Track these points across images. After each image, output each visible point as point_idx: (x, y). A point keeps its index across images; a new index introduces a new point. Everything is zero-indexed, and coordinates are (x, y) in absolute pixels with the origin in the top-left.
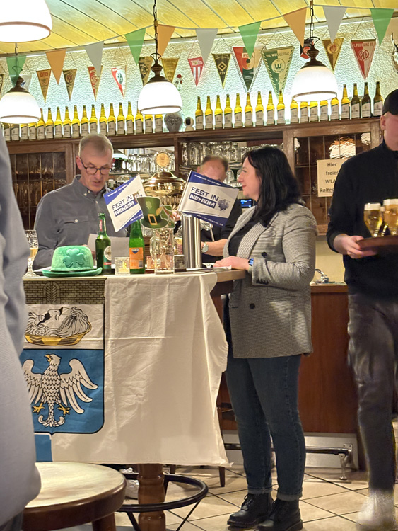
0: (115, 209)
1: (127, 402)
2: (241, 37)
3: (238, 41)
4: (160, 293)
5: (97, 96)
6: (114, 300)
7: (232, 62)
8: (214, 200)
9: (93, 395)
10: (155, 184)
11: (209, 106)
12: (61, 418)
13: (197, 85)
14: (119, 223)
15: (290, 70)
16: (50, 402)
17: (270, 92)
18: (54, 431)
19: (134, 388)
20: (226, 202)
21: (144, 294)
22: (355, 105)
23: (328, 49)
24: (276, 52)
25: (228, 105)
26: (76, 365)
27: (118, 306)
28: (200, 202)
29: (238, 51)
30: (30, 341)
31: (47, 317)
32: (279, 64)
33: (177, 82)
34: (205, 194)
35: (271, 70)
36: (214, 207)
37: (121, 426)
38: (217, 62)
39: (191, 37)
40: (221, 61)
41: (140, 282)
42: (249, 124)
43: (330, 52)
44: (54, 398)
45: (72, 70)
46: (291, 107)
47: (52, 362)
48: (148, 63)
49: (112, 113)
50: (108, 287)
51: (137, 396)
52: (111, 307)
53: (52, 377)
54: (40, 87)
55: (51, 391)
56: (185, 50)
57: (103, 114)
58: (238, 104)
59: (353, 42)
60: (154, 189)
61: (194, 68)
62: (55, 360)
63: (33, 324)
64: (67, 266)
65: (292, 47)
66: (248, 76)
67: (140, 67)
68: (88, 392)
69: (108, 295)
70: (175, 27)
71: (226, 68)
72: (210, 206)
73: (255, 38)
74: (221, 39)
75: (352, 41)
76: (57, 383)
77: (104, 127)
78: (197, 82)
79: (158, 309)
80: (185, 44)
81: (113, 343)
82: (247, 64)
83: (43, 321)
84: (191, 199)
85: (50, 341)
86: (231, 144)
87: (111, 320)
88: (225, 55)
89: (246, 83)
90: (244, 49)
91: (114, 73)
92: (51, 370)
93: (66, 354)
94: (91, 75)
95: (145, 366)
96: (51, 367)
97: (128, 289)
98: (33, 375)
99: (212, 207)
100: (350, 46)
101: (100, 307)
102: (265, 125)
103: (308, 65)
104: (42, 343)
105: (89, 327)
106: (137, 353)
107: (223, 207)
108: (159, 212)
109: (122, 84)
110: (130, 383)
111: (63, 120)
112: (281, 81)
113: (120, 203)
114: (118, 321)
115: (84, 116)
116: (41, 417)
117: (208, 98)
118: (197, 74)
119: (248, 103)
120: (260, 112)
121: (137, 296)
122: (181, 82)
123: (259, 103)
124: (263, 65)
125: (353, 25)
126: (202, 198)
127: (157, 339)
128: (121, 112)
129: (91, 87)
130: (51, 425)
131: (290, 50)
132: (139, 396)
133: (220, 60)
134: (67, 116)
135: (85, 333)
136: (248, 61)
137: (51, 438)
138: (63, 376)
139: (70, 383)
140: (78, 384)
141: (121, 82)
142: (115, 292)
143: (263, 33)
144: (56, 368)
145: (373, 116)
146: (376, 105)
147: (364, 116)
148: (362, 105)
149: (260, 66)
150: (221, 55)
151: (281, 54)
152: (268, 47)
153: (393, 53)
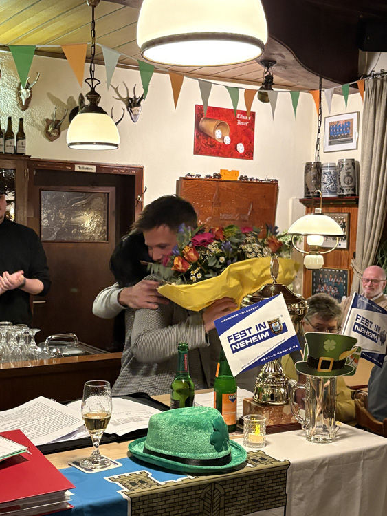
0: (233, 341)
4: (354, 474)
6: (298, 496)
21: (334, 479)
28: (365, 335)
34: (369, 324)
36: (376, 342)
50: (291, 477)
69: (290, 490)
72: (373, 340)
79: (349, 498)
84: (356, 331)
97: (316, 476)
101: (280, 510)
113: (243, 333)
121: (326, 485)
126: (367, 329)
142: (300, 485)
145: (16, 153)
146: (20, 141)
147: (7, 151)
148: (6, 139)
153: (19, 89)
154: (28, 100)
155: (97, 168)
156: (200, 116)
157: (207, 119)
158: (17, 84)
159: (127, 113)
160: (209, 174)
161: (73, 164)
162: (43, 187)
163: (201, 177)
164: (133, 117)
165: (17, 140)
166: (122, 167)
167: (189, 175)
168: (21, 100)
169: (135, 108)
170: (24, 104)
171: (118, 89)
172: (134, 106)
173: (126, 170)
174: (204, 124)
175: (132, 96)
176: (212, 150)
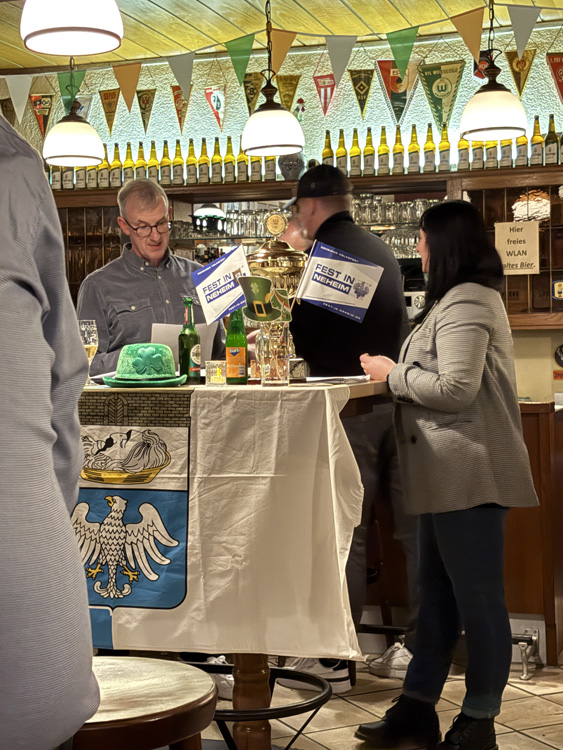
0: (208, 292)
1: (220, 565)
2: (388, 46)
3: (385, 52)
4: (269, 413)
5: (184, 128)
6: (203, 421)
7: (376, 82)
8: (348, 283)
9: (172, 553)
10: (263, 258)
11: (342, 144)
12: (127, 586)
13: (325, 113)
14: (212, 312)
15: (459, 94)
16: (111, 563)
17: (430, 125)
18: (117, 603)
19: (229, 546)
20: (365, 285)
21: (246, 413)
22: (550, 146)
23: (514, 64)
24: (439, 68)
25: (369, 142)
26: (148, 512)
27: (209, 430)
28: (328, 285)
29: (384, 66)
30: (85, 477)
31: (110, 443)
32: (443, 84)
33: (297, 109)
34: (335, 274)
35: (431, 94)
36: (347, 293)
37: (211, 599)
38: (355, 82)
39: (318, 46)
40: (361, 80)
41: (241, 395)
42: (398, 171)
43: (517, 70)
44: (117, 558)
45: (149, 91)
46: (459, 146)
47: (115, 507)
48: (257, 82)
49: (204, 152)
50: (196, 402)
51: (233, 557)
52: (199, 430)
53: (115, 529)
54: (103, 113)
55: (113, 547)
56: (310, 63)
57: (192, 153)
58: (384, 141)
59: (550, 56)
60: (263, 265)
61: (322, 90)
62: (119, 504)
63: (89, 453)
64: (138, 372)
65: (463, 61)
66: (398, 102)
67: (246, 88)
68: (165, 550)
69: (195, 414)
70: (296, 33)
71: (368, 90)
72: (342, 291)
73: (410, 49)
74: (362, 49)
75: (548, 54)
76: (122, 536)
77: (192, 172)
78: (325, 109)
79: (265, 435)
80: (310, 55)
81: (201, 483)
82: (398, 85)
83: (104, 449)
84: (316, 280)
85: (113, 476)
86: (372, 198)
87: (199, 449)
88: (366, 71)
89: (395, 111)
90: (393, 64)
91: (208, 96)
92: (112, 518)
93: (136, 496)
94: (177, 98)
95: (245, 516)
96: (113, 514)
97: (224, 407)
98: (88, 525)
99: (345, 292)
100: (545, 61)
101: (183, 431)
102: (422, 172)
103: (485, 89)
104: (102, 479)
105: (168, 458)
106: (235, 497)
107: (360, 293)
108: (269, 298)
109: (219, 111)
110: (224, 539)
111: (136, 161)
112: (446, 108)
113: (214, 284)
114: (209, 452)
115: (165, 155)
116: (98, 584)
117: (341, 132)
118: (326, 98)
119: (398, 140)
120: (414, 155)
121: (235, 416)
122: (303, 110)
123: (414, 140)
124: (420, 86)
125: (549, 31)
126: (331, 279)
127: (263, 478)
128: (217, 151)
129: (176, 115)
130: (112, 596)
131: (460, 65)
132: (237, 558)
133: (359, 79)
134: (141, 155)
135: (162, 466)
136: (399, 80)
137: (111, 614)
138: (130, 527)
139: (140, 537)
140: (151, 538)
141: (218, 108)
142: (205, 411)
143: (421, 40)
144: (121, 516)
149: (415, 88)
150: (360, 72)
151: (446, 72)
152: (428, 61)
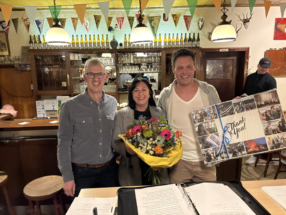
5: (76, 31)
7: (135, 20)
11: (129, 38)
23: (174, 18)
32: (155, 23)
39: (118, 8)
40: (131, 20)
43: (175, 20)
45: (64, 19)
48: (99, 18)
49: (86, 39)
54: (49, 25)
56: (115, 14)
57: (82, 39)
59: (185, 16)
65: (160, 16)
67: (95, 20)
71: (133, 23)
78: (120, 28)
80: (115, 11)
94: (73, 22)
100: (183, 18)
112: (155, 30)
118: (120, 24)
122: (117, 27)
125: (183, 9)
129: (73, 27)
141: (87, 26)
143: (148, 9)
145: (196, 47)
146: (198, 42)
147: (193, 46)
148: (192, 42)
149: (147, 23)
150: (130, 17)
151: (155, 19)
152: (150, 16)
153: (199, 22)
154: (202, 26)
155: (229, 50)
156: (278, 23)
157: (281, 24)
158: (198, 20)
159: (243, 26)
160: (280, 48)
161: (219, 49)
162: (207, 59)
163: (277, 50)
164: (246, 27)
165: (197, 42)
166: (240, 48)
167: (271, 49)
168: (199, 26)
169: (247, 23)
170: (200, 27)
171: (240, 16)
172: (247, 22)
173: (242, 49)
174: (279, 26)
175: (246, 18)
176: (283, 37)
